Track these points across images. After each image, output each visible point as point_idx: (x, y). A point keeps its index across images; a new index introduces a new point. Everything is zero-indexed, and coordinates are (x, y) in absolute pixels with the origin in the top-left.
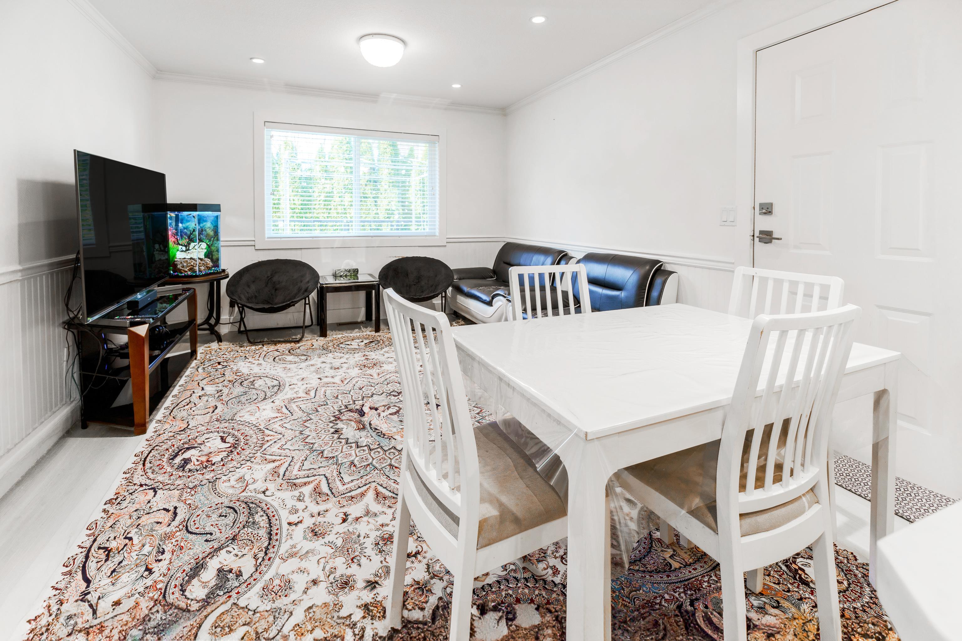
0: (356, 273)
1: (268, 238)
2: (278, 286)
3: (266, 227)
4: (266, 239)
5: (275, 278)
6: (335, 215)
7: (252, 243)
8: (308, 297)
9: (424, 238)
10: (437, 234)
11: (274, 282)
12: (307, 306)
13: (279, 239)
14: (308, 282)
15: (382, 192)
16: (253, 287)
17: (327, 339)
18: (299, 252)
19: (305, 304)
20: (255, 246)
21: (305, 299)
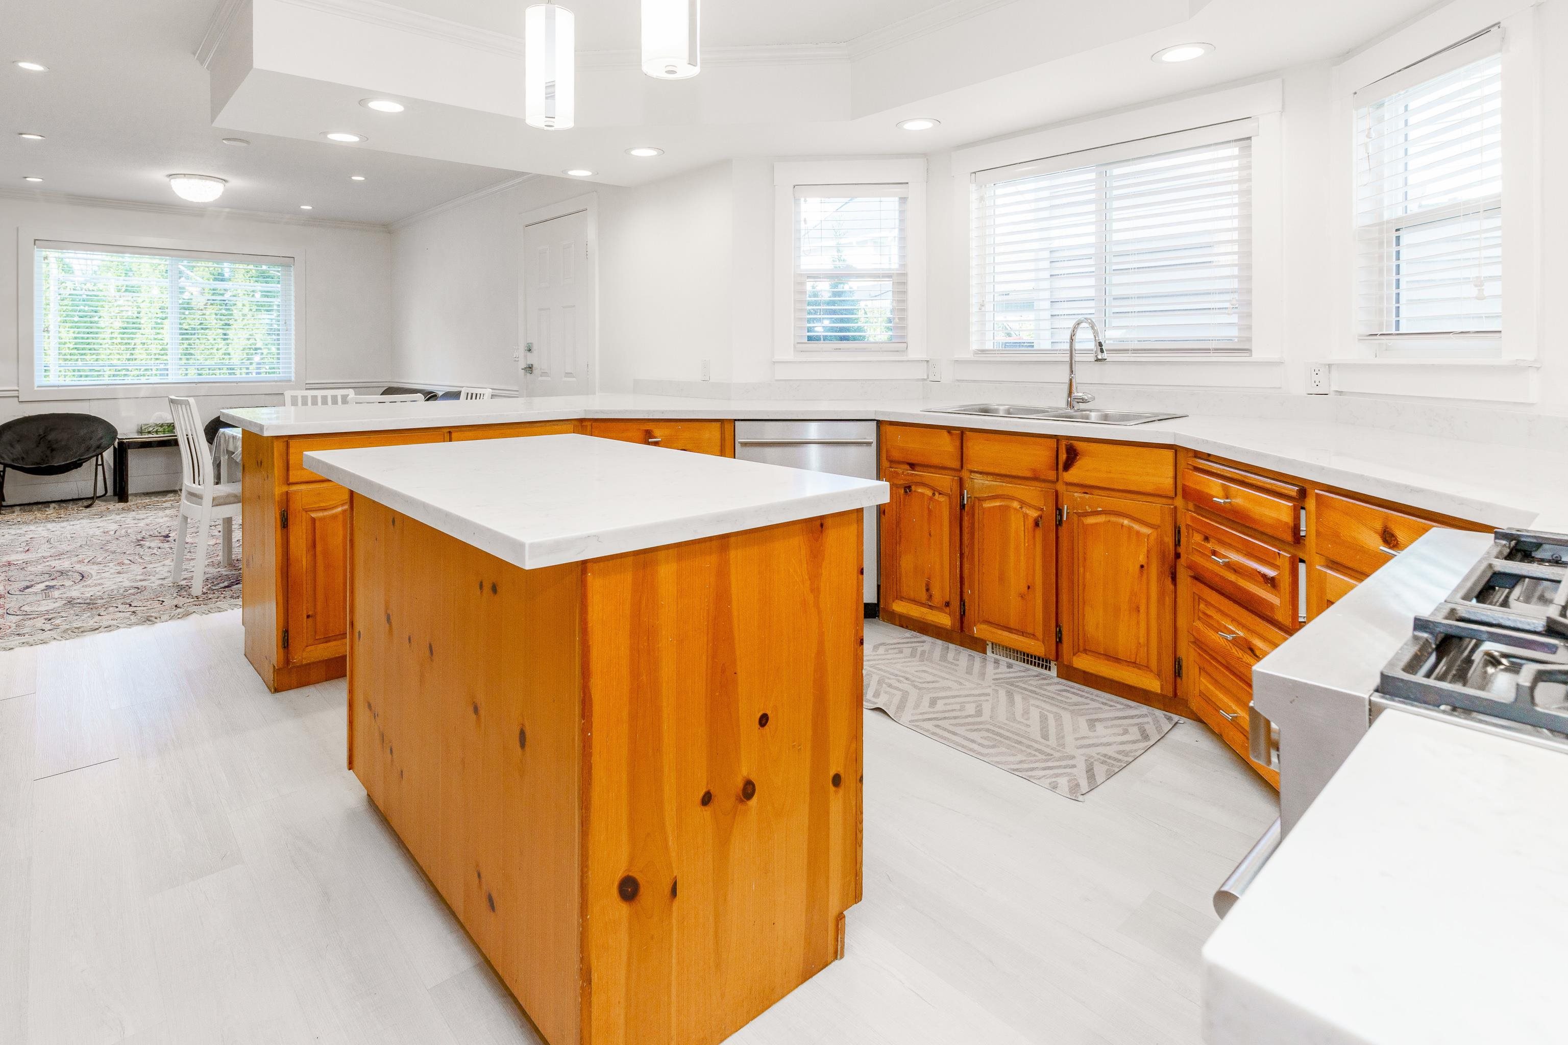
0: (171, 428)
1: (38, 387)
2: (55, 446)
3: (36, 373)
4: (36, 389)
5: (51, 437)
6: (144, 356)
7: (15, 394)
8: (101, 454)
9: (274, 383)
10: (293, 379)
11: (49, 442)
12: (100, 468)
13: (56, 388)
14: (101, 438)
15: (236, 317)
16: (18, 448)
17: (128, 504)
18: (86, 404)
19: (97, 465)
20: (18, 397)
21: (97, 456)
